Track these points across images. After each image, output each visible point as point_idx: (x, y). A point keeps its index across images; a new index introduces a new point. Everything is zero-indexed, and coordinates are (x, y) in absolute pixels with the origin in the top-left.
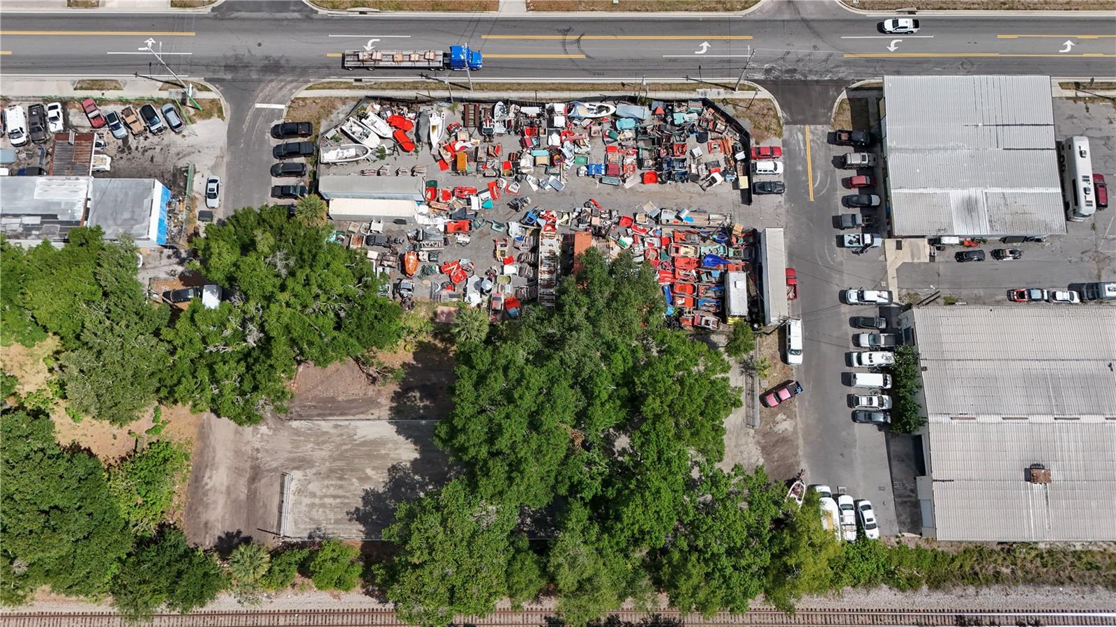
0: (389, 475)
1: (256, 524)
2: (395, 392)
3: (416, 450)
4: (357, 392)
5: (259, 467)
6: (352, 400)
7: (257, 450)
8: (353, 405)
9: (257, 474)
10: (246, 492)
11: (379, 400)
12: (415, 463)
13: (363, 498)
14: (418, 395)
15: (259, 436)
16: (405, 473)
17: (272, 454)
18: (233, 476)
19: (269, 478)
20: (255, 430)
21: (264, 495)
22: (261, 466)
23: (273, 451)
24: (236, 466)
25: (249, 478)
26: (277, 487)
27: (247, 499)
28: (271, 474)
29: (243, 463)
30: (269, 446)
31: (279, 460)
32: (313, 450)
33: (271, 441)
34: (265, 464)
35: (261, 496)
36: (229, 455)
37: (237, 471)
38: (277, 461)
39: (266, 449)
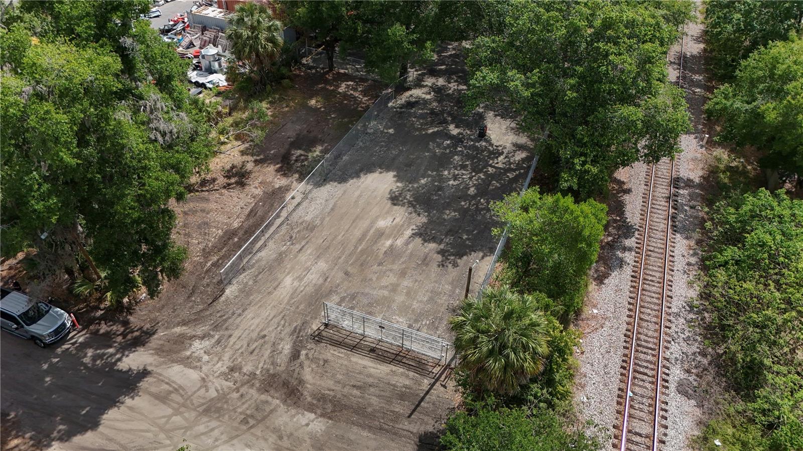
0: (403, 205)
1: (397, 417)
2: (277, 171)
3: (381, 173)
4: (242, 204)
5: (274, 376)
6: (251, 211)
7: (232, 370)
8: (259, 213)
9: (286, 384)
10: (312, 416)
11: (277, 186)
12: (399, 178)
13: (425, 241)
14: (299, 152)
15: (206, 358)
16: (409, 190)
17: (262, 345)
18: (258, 431)
19: (307, 363)
20: (187, 362)
21: (339, 382)
22: (271, 372)
23: (256, 341)
24: (239, 420)
25: (284, 402)
26: (335, 353)
27: (330, 418)
28: (302, 357)
29: (243, 404)
30: (242, 346)
31: (282, 336)
32: (300, 278)
33: (232, 340)
34: (273, 364)
35: (338, 388)
36: (201, 428)
37: (252, 422)
38: (282, 339)
39: (242, 353)
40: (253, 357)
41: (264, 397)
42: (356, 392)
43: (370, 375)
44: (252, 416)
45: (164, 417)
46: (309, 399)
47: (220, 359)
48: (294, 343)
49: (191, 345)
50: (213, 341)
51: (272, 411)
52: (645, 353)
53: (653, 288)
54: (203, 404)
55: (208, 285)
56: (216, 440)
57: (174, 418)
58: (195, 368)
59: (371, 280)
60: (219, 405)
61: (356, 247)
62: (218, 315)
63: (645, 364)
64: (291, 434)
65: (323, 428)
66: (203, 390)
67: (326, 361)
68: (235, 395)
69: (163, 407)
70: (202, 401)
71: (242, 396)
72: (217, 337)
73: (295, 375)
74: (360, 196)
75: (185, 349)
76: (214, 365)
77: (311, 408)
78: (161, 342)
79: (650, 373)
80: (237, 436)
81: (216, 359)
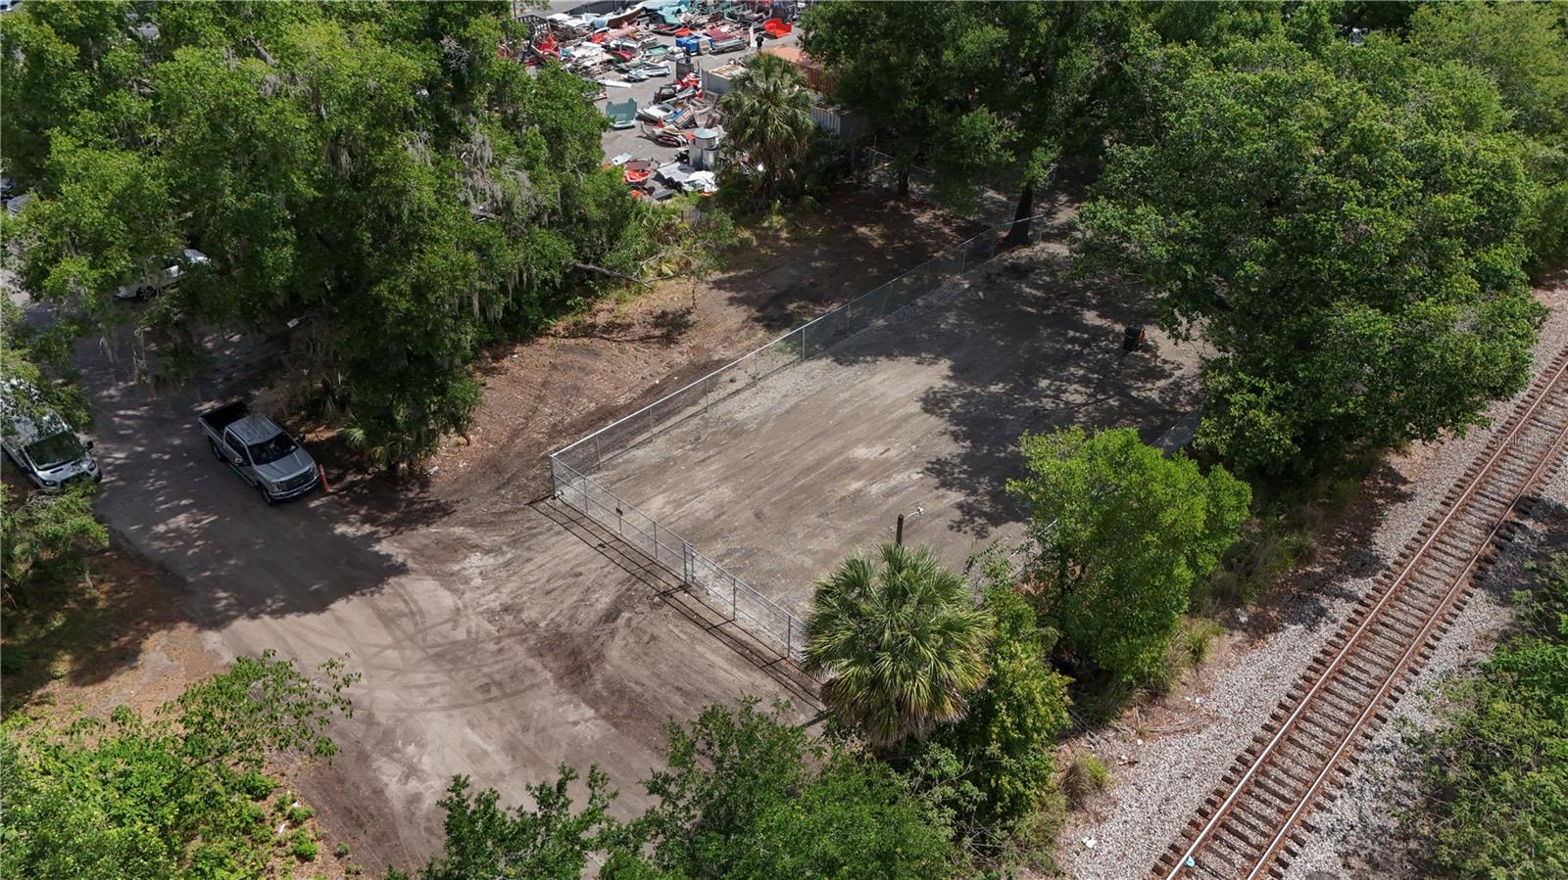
4: (647, 372)
6: (656, 386)
9: (574, 653)
11: (716, 358)
17: (569, 587)
18: (496, 709)
19: (623, 632)
20: (448, 580)
21: (658, 676)
22: (562, 629)
23: (563, 577)
24: (477, 684)
25: (559, 679)
26: (676, 630)
27: (616, 725)
28: (621, 621)
29: (497, 662)
30: (538, 580)
31: (606, 581)
32: (678, 504)
33: (529, 567)
34: (571, 618)
35: (653, 684)
36: (419, 678)
37: (495, 692)
38: (602, 586)
39: (534, 589)
40: (548, 600)
41: (531, 662)
42: (678, 699)
43: (713, 681)
44: (500, 685)
45: (376, 646)
46: (599, 686)
47: (496, 589)
48: (619, 597)
49: (466, 557)
50: (501, 560)
51: (532, 686)
52: (1264, 801)
53: (1352, 692)
54: (439, 645)
55: (535, 478)
56: (431, 701)
57: (389, 652)
58: (454, 591)
59: (795, 535)
60: (461, 654)
61: (796, 479)
62: (527, 525)
63: (1254, 821)
64: (544, 729)
65: (597, 736)
66: (449, 625)
67: (653, 638)
68: (492, 647)
69: (384, 632)
70: (439, 640)
71: (500, 650)
72: (509, 556)
73: (596, 646)
74: (847, 401)
75: (455, 561)
76: (484, 595)
77: (594, 702)
78: (427, 542)
79: (1254, 838)
80: (463, 706)
81: (492, 587)
